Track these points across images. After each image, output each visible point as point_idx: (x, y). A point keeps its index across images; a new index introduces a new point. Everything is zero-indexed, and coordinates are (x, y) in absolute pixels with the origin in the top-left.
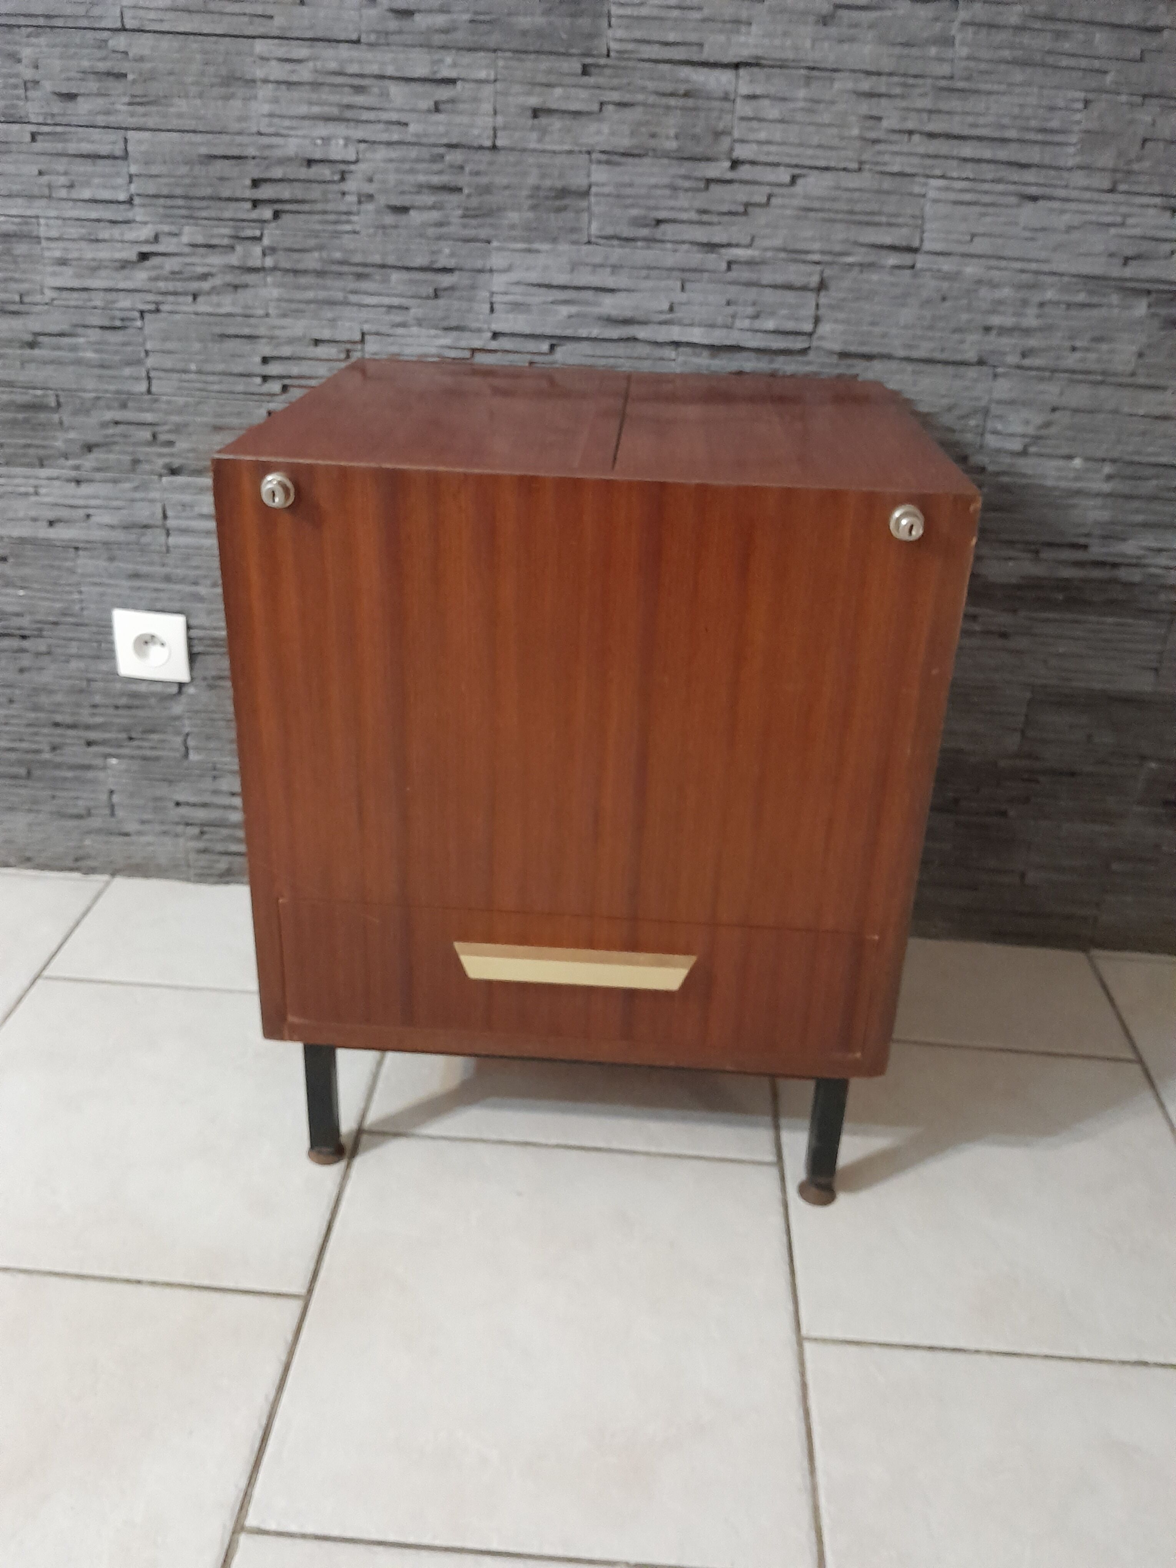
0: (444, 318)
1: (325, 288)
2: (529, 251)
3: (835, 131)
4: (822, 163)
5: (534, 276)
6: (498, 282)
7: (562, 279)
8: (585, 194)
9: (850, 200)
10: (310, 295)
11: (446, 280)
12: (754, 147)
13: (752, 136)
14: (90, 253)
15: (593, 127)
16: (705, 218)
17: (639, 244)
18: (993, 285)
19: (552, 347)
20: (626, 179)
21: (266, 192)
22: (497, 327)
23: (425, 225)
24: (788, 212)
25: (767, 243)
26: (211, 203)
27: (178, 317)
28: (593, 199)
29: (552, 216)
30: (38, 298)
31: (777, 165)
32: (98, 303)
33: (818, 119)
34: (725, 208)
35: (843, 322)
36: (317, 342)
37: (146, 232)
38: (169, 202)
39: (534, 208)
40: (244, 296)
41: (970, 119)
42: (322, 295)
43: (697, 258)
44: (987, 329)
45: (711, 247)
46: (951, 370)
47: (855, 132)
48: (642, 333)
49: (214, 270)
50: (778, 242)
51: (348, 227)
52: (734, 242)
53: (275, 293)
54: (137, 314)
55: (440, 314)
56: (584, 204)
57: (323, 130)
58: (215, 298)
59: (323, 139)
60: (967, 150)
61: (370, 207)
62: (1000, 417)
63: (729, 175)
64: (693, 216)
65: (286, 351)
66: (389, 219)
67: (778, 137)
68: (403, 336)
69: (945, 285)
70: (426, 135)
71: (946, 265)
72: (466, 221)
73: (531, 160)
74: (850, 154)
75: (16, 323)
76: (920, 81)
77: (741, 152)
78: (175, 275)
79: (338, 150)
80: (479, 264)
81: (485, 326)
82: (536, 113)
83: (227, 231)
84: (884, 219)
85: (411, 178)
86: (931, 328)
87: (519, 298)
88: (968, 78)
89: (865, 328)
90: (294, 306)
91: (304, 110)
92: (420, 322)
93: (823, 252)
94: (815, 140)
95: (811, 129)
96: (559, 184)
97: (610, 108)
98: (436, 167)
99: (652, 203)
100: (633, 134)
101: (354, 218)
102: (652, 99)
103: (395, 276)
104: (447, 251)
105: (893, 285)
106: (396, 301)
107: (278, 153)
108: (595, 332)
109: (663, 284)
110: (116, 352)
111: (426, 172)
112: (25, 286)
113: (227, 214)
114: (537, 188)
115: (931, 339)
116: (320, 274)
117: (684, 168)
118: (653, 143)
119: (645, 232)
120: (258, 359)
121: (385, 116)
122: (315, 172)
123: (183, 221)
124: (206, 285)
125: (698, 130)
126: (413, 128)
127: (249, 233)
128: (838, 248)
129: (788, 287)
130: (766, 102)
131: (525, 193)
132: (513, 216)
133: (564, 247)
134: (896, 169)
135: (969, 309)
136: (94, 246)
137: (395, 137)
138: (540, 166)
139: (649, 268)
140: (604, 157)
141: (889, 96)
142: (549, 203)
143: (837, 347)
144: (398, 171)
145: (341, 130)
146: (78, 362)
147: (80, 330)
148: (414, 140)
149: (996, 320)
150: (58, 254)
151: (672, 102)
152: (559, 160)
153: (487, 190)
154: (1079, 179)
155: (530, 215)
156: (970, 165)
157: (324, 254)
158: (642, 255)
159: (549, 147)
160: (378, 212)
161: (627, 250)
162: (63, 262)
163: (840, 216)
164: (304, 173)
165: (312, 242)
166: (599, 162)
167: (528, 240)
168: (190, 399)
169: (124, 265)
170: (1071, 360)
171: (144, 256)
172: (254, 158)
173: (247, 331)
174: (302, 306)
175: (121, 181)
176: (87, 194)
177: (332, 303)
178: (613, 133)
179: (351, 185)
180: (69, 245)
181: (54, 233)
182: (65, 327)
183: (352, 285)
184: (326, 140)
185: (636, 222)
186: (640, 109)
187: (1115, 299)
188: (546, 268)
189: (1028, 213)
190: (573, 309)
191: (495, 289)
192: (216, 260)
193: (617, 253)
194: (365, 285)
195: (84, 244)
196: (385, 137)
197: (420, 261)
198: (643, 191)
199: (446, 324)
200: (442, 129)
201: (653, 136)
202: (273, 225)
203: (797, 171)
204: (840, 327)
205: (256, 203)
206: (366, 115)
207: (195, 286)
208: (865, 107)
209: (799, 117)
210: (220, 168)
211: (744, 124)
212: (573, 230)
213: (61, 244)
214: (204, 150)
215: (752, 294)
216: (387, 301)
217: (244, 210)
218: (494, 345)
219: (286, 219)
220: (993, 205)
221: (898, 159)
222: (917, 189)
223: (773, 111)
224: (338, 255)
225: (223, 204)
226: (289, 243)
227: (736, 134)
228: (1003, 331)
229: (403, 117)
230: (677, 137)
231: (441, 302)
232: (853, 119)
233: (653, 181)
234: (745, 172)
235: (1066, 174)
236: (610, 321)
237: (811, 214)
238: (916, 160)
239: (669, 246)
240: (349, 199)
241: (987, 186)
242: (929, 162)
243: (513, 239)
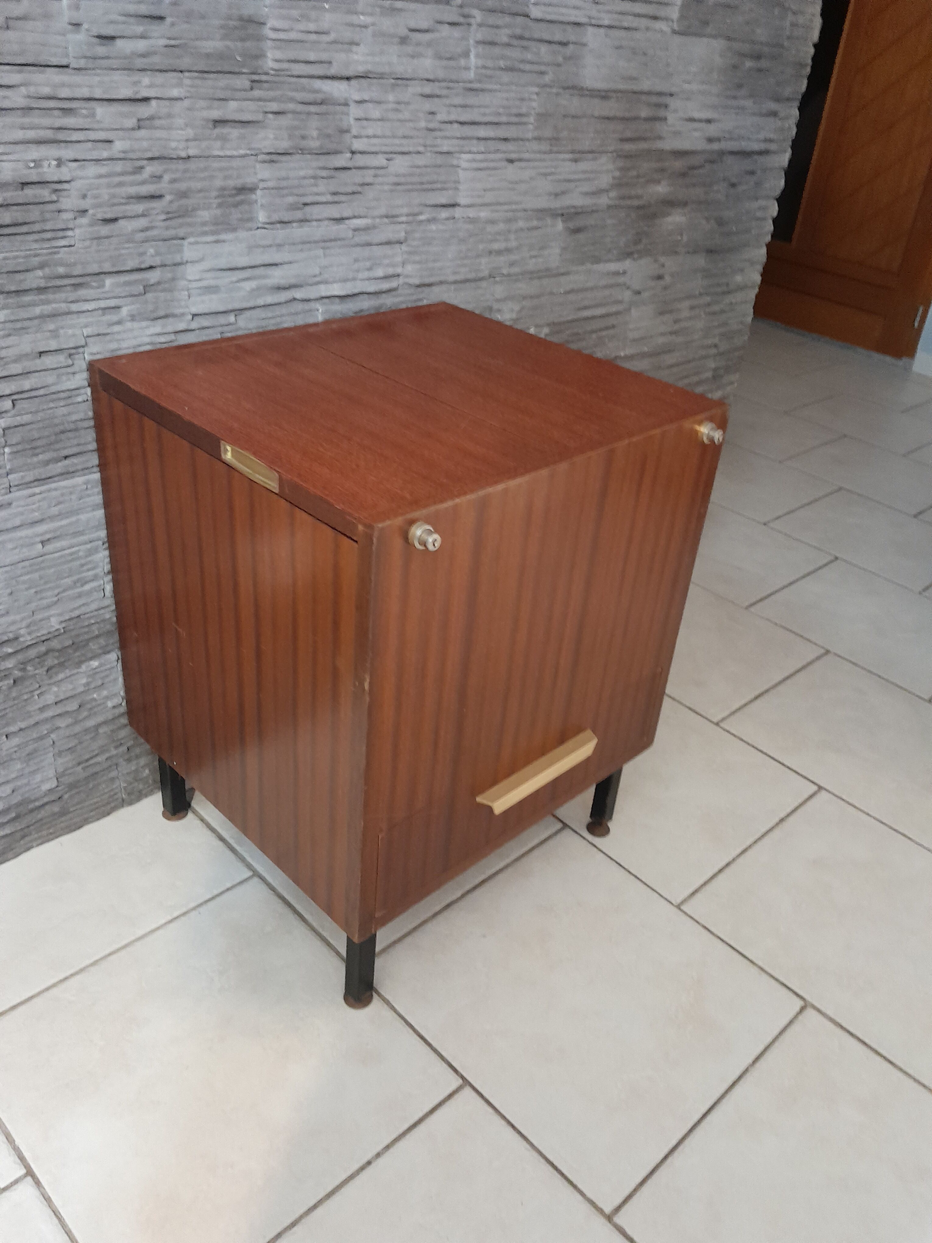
0: (153, 311)
1: (48, 302)
2: (217, 242)
3: (411, 124)
4: (405, 149)
5: (223, 263)
6: (194, 271)
7: (244, 261)
8: (254, 189)
9: (420, 175)
10: (37, 310)
11: (153, 276)
12: (365, 140)
13: (364, 133)
15: (262, 134)
16: (336, 198)
17: (294, 225)
18: (494, 223)
19: (237, 317)
20: (283, 174)
22: (194, 310)
23: (134, 232)
24: (386, 188)
25: (377, 213)
28: (259, 192)
29: (233, 210)
31: (376, 153)
33: (400, 116)
34: (349, 189)
35: (418, 262)
36: (41, 354)
39: (220, 206)
41: (482, 110)
42: (47, 309)
43: (332, 230)
44: (490, 253)
45: (341, 220)
46: (476, 284)
47: (423, 124)
48: (298, 294)
50: (383, 211)
51: (63, 242)
52: (356, 214)
55: (150, 307)
56: (253, 197)
57: (35, 153)
59: (34, 161)
60: (482, 132)
61: (84, 221)
62: (499, 311)
63: (350, 164)
64: (329, 198)
65: (16, 369)
66: (105, 230)
67: (379, 132)
68: (119, 333)
69: (470, 227)
70: (133, 151)
71: (472, 213)
72: (168, 223)
73: (216, 164)
74: (421, 141)
76: (456, 85)
77: (357, 145)
79: (50, 172)
80: (178, 259)
81: (187, 310)
82: (218, 122)
84: (439, 186)
85: (121, 191)
86: (465, 258)
87: (212, 282)
88: (480, 81)
89: (431, 265)
90: (19, 325)
91: (20, 135)
92: (133, 318)
93: (407, 215)
94: (400, 133)
95: (398, 124)
96: (237, 183)
97: (270, 116)
98: (138, 178)
99: (301, 191)
100: (290, 137)
101: (70, 233)
102: (300, 108)
103: (109, 282)
104: (152, 251)
105: (444, 232)
106: (109, 303)
108: (270, 299)
109: (312, 254)
111: (132, 184)
114: (223, 189)
115: (465, 266)
116: (41, 290)
117: (323, 161)
118: (304, 144)
119: (299, 215)
121: (93, 135)
122: (30, 193)
125: (329, 131)
126: (119, 145)
128: (416, 210)
129: (388, 243)
130: (370, 105)
131: (214, 194)
132: (205, 215)
133: (242, 234)
134: (445, 149)
135: (482, 241)
137: (105, 154)
138: (221, 169)
139: (304, 243)
140: (266, 157)
141: (438, 96)
142: (230, 200)
143: (417, 281)
144: (109, 186)
145: (53, 152)
148: (122, 155)
149: (496, 246)
151: (312, 109)
152: (236, 163)
153: (184, 195)
154: (535, 146)
155: (218, 212)
156: (482, 142)
157: (47, 271)
158: (298, 232)
159: (228, 153)
160: (91, 225)
161: (288, 230)
163: (415, 187)
164: (19, 196)
165: (34, 261)
166: (264, 162)
167: (213, 233)
170: (531, 265)
174: (26, 324)
177: (54, 315)
178: (276, 138)
179: (66, 203)
183: (72, 296)
184: (38, 162)
185: (293, 207)
186: (290, 116)
187: (549, 221)
188: (231, 254)
189: (511, 172)
190: (253, 284)
191: (190, 278)
193: (281, 233)
194: (83, 293)
196: (95, 155)
197: (131, 264)
198: (295, 182)
199: (155, 315)
200: (145, 144)
201: (303, 137)
203: (389, 156)
204: (418, 266)
206: (76, 136)
208: (428, 105)
209: (391, 115)
211: (357, 123)
212: (250, 220)
215: (367, 252)
216: (103, 304)
218: (194, 325)
220: (495, 169)
221: (446, 142)
222: (455, 162)
223: (375, 112)
224: (61, 270)
227: (354, 132)
228: (499, 252)
229: (109, 136)
230: (318, 137)
231: (149, 296)
232: (421, 115)
233: (302, 173)
234: (360, 160)
235: (527, 144)
236: (280, 288)
237: (399, 187)
238: (455, 142)
239: (314, 223)
240: (65, 216)
241: (492, 156)
242: (462, 142)
243: (205, 233)
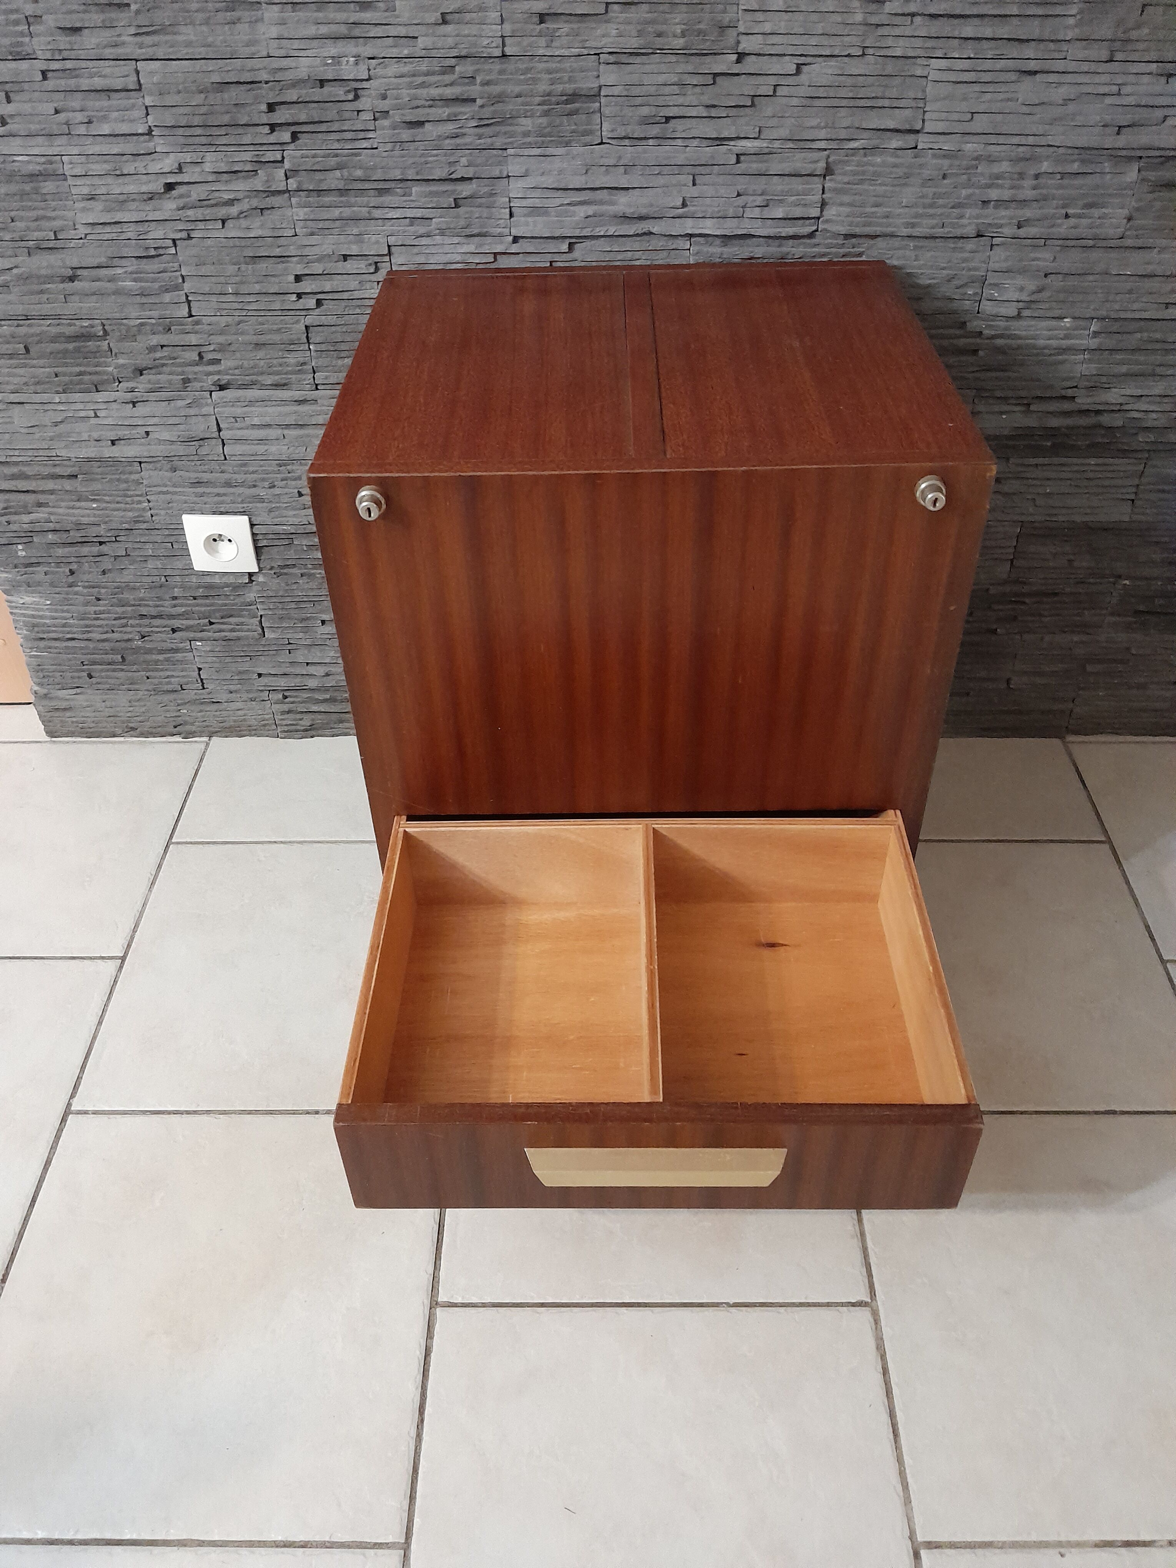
0: (466, 226)
1: (349, 205)
2: (545, 156)
3: (838, 18)
4: (826, 51)
5: (549, 181)
6: (516, 188)
7: (578, 181)
8: (596, 96)
9: (854, 87)
10: (336, 213)
11: (465, 189)
12: (761, 38)
13: (757, 28)
14: (117, 187)
15: (601, 29)
16: (714, 112)
17: (650, 142)
18: (991, 160)
19: (571, 246)
20: (635, 79)
21: (281, 116)
22: (517, 231)
23: (442, 137)
24: (795, 102)
25: (774, 134)
26: (230, 130)
27: (209, 242)
28: (603, 101)
29: (564, 120)
30: (72, 234)
31: (781, 55)
32: (129, 235)
33: (821, 7)
34: (733, 102)
35: (850, 205)
36: (345, 257)
37: (168, 163)
38: (189, 132)
39: (546, 113)
40: (272, 218)
42: (347, 212)
43: (707, 152)
44: (985, 203)
45: (720, 141)
46: (951, 244)
47: (859, 18)
48: (656, 227)
49: (240, 195)
50: (784, 133)
51: (365, 144)
52: (743, 134)
53: (301, 213)
54: (170, 243)
55: (462, 223)
56: (595, 106)
57: (332, 49)
58: (244, 223)
59: (333, 57)
60: (968, 30)
61: (386, 123)
62: (996, 285)
63: (736, 69)
64: (702, 111)
65: (318, 268)
66: (406, 134)
67: (782, 27)
68: (427, 246)
69: (946, 162)
70: (435, 49)
71: (947, 145)
72: (481, 131)
73: (541, 65)
74: (853, 40)
75: (53, 259)
77: (746, 45)
78: (202, 203)
79: (348, 70)
80: (496, 171)
81: (506, 231)
82: (542, 18)
83: (248, 156)
84: (886, 103)
85: (423, 92)
86: (931, 206)
87: (538, 203)
89: (869, 210)
90: (321, 225)
91: (314, 30)
92: (442, 232)
93: (828, 139)
94: (819, 29)
95: (815, 17)
96: (570, 88)
97: (616, 8)
98: (448, 78)
99: (660, 101)
100: (640, 34)
101: (371, 135)
103: (416, 189)
104: (464, 161)
105: (895, 166)
106: (419, 213)
107: (290, 76)
108: (612, 230)
109: (674, 179)
110: (154, 281)
111: (438, 85)
112: (57, 224)
113: (247, 139)
114: (549, 94)
115: (932, 216)
116: (342, 192)
117: (692, 65)
118: (659, 42)
119: (655, 130)
120: (292, 278)
121: (393, 31)
122: (328, 91)
123: (204, 149)
124: (234, 210)
125: (704, 25)
126: (421, 42)
127: (270, 156)
128: (843, 134)
129: (796, 175)
131: (537, 100)
132: (527, 124)
133: (577, 150)
134: (900, 52)
135: (968, 185)
136: (121, 180)
137: (408, 52)
138: (548, 71)
139: (661, 165)
140: (612, 59)
142: (559, 108)
143: (843, 230)
144: (410, 86)
145: (351, 48)
146: (117, 292)
147: (116, 262)
148: (423, 53)
149: (994, 194)
150: (85, 190)
152: (567, 64)
153: (500, 99)
154: (1076, 51)
155: (544, 121)
156: (971, 44)
157: (345, 172)
158: (654, 153)
159: (557, 52)
160: (394, 127)
161: (639, 149)
162: (92, 198)
163: (844, 103)
164: (318, 94)
165: (333, 161)
166: (609, 63)
167: (542, 145)
168: (230, 319)
169: (151, 197)
170: (1064, 228)
171: (170, 187)
172: (267, 82)
173: (277, 252)
174: (330, 224)
175: (140, 113)
176: (106, 129)
177: (357, 219)
178: (621, 36)
179: (365, 103)
180: (96, 181)
181: (78, 171)
182: (103, 260)
183: (374, 201)
184: (337, 59)
185: (647, 121)
186: (644, 8)
187: (1107, 167)
188: (561, 172)
189: (1027, 90)
190: (590, 210)
191: (512, 195)
192: (241, 185)
193: (629, 153)
194: (387, 199)
195: (110, 180)
196: (394, 52)
197: (438, 174)
198: (652, 90)
199: (468, 231)
200: (450, 41)
202: (292, 146)
203: (802, 60)
204: (846, 210)
205: (273, 127)
206: (374, 32)
207: (223, 212)
210: (233, 94)
211: (749, 16)
212: (586, 132)
213: (87, 181)
214: (216, 78)
215: (760, 184)
216: (411, 213)
217: (262, 134)
218: (514, 248)
219: (303, 139)
220: (992, 82)
221: (901, 42)
222: (919, 71)
224: (359, 173)
225: (240, 130)
226: (309, 164)
228: (1000, 204)
229: (412, 31)
230: (683, 35)
231: (461, 210)
233: (661, 79)
234: (751, 65)
235: (1064, 46)
236: (626, 218)
237: (817, 103)
238: (919, 43)
239: (679, 142)
240: (364, 116)
241: (988, 65)
242: (930, 43)
243: (530, 146)
